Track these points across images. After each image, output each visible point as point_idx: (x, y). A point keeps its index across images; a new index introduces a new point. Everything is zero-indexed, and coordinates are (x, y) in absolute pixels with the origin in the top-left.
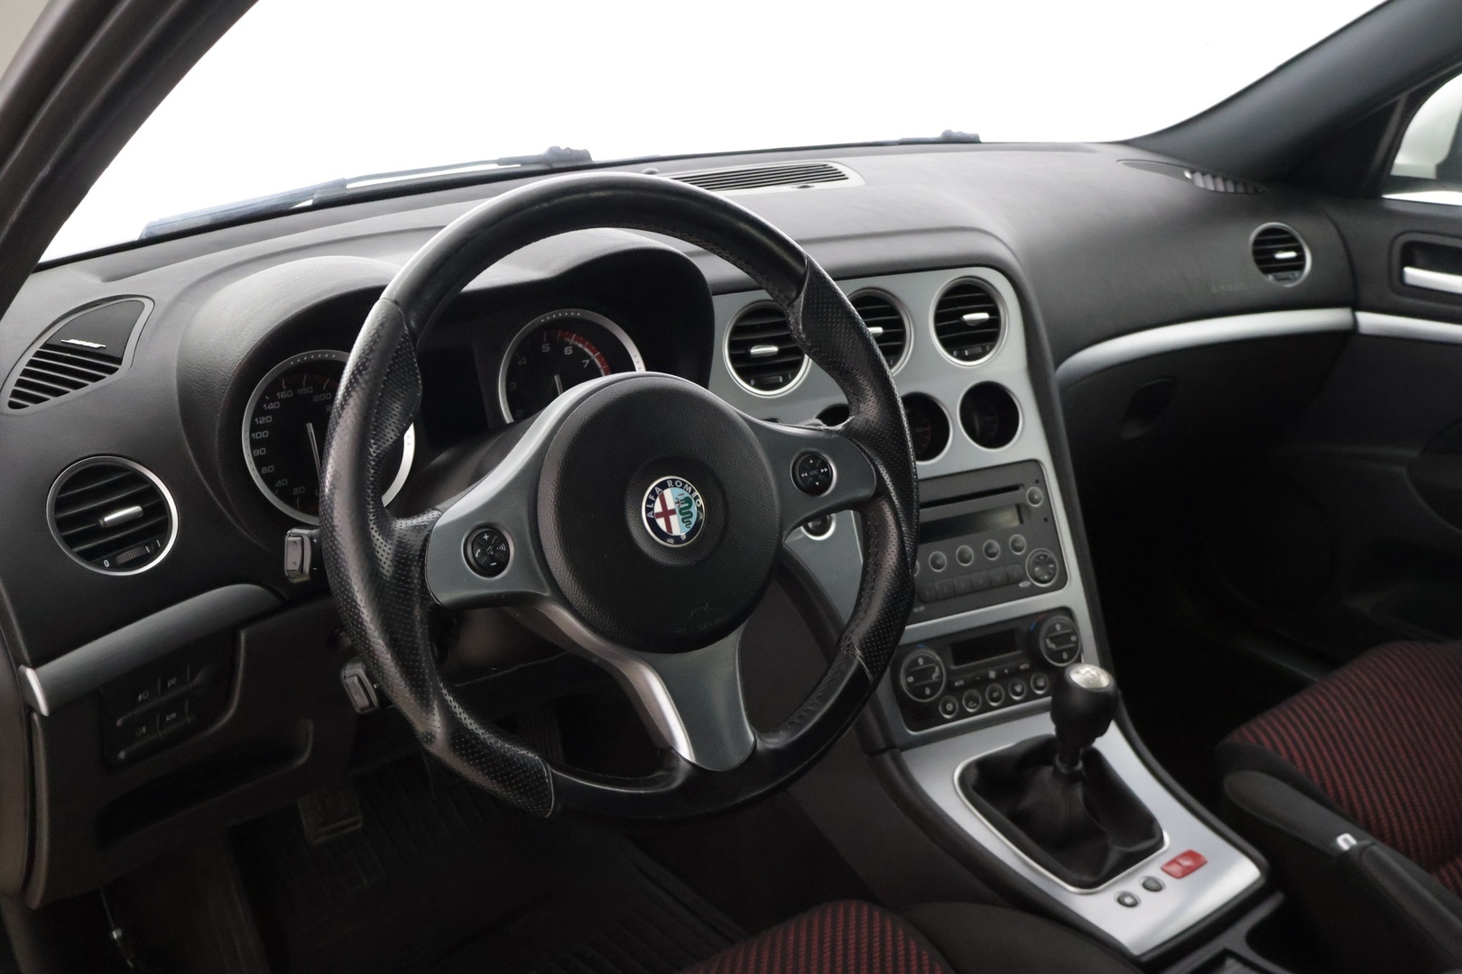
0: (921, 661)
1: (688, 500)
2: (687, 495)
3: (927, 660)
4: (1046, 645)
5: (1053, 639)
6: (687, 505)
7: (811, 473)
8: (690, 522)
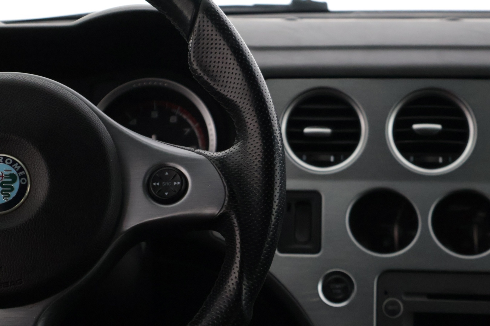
1: (12, 176)
2: (14, 172)
6: (10, 180)
7: (164, 184)
8: (9, 196)
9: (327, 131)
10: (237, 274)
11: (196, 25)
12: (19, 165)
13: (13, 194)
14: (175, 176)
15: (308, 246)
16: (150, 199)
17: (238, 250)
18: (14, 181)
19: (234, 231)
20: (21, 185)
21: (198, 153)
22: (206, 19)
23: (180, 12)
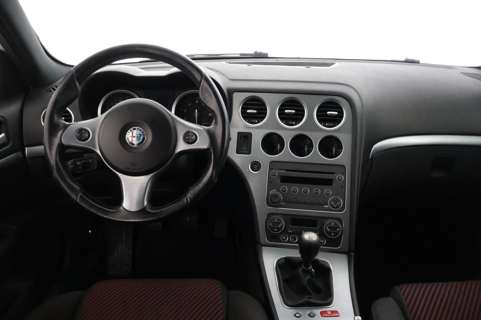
0: (276, 219)
1: (140, 135)
2: (141, 133)
3: (278, 220)
4: (326, 228)
5: (329, 227)
6: (140, 136)
7: (189, 137)
8: (139, 141)
9: (255, 111)
10: (212, 168)
11: (202, 84)
12: (142, 131)
13: (141, 140)
14: (193, 135)
15: (246, 152)
16: (185, 143)
17: (212, 160)
18: (141, 136)
19: (211, 154)
20: (143, 138)
21: (201, 127)
22: (204, 82)
23: (197, 79)
